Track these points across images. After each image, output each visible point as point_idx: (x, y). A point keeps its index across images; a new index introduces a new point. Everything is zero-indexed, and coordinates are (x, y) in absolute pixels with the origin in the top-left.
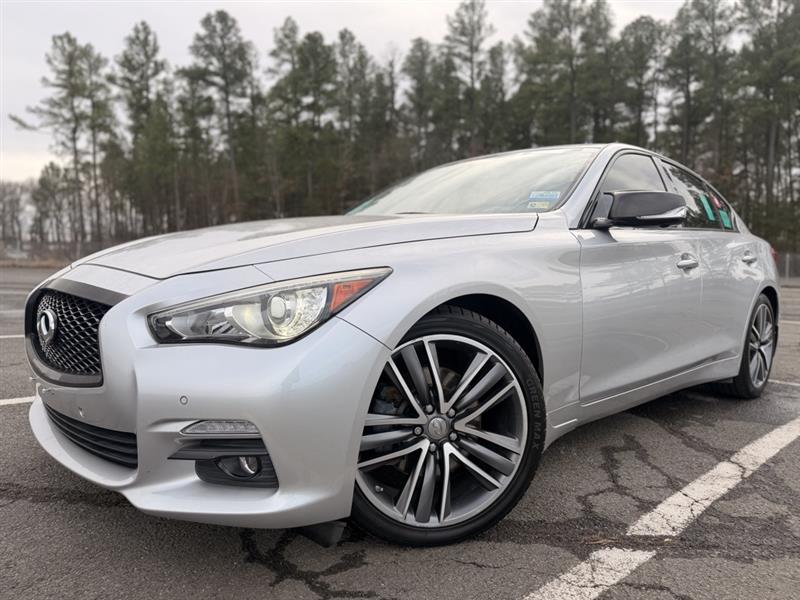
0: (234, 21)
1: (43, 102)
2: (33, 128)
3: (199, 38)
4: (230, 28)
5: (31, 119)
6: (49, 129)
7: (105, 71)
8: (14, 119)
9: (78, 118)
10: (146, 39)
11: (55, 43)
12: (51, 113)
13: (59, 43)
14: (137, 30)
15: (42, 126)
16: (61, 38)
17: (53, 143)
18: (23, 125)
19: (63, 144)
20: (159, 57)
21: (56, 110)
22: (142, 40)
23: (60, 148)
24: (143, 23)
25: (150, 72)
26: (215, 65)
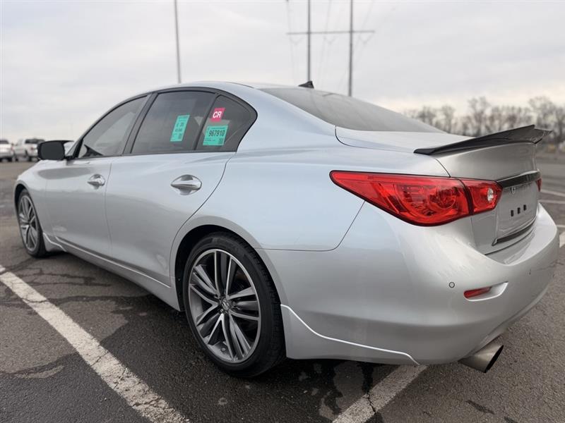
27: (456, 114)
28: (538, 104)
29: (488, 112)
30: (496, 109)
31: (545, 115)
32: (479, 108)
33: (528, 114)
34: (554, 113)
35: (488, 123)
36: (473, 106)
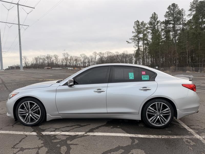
0: (177, 5)
1: (132, 37)
2: (131, 43)
3: (167, 12)
4: (175, 7)
5: (130, 41)
6: (133, 43)
7: (146, 26)
8: (127, 42)
9: (139, 39)
10: (155, 16)
11: (135, 23)
12: (134, 39)
13: (136, 23)
14: (153, 15)
15: (132, 42)
16: (136, 22)
17: (134, 45)
18: (128, 42)
19: (136, 45)
20: (158, 20)
21: (135, 38)
22: (154, 17)
23: (136, 46)
24: (154, 13)
25: (155, 24)
26: (171, 18)
27: (59, 58)
28: (83, 56)
29: (69, 58)
30: (71, 57)
31: (85, 59)
32: (66, 56)
33: (80, 59)
34: (87, 59)
35: (69, 61)
36: (64, 56)
